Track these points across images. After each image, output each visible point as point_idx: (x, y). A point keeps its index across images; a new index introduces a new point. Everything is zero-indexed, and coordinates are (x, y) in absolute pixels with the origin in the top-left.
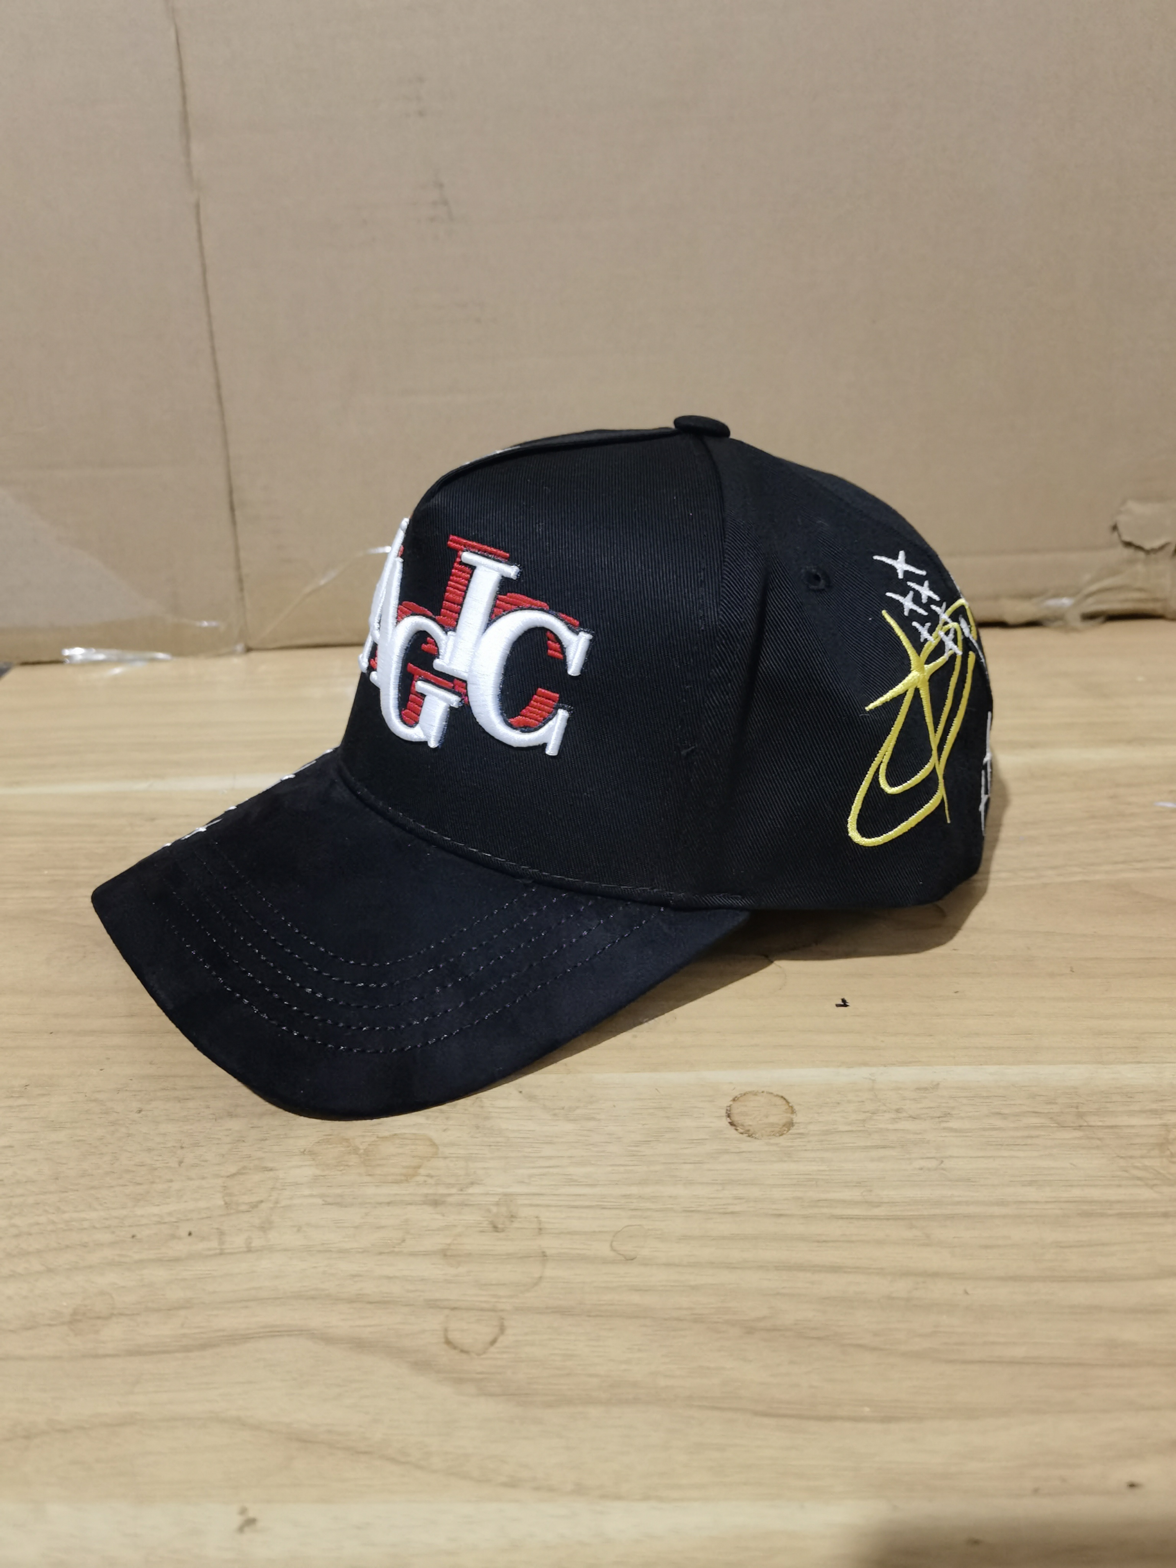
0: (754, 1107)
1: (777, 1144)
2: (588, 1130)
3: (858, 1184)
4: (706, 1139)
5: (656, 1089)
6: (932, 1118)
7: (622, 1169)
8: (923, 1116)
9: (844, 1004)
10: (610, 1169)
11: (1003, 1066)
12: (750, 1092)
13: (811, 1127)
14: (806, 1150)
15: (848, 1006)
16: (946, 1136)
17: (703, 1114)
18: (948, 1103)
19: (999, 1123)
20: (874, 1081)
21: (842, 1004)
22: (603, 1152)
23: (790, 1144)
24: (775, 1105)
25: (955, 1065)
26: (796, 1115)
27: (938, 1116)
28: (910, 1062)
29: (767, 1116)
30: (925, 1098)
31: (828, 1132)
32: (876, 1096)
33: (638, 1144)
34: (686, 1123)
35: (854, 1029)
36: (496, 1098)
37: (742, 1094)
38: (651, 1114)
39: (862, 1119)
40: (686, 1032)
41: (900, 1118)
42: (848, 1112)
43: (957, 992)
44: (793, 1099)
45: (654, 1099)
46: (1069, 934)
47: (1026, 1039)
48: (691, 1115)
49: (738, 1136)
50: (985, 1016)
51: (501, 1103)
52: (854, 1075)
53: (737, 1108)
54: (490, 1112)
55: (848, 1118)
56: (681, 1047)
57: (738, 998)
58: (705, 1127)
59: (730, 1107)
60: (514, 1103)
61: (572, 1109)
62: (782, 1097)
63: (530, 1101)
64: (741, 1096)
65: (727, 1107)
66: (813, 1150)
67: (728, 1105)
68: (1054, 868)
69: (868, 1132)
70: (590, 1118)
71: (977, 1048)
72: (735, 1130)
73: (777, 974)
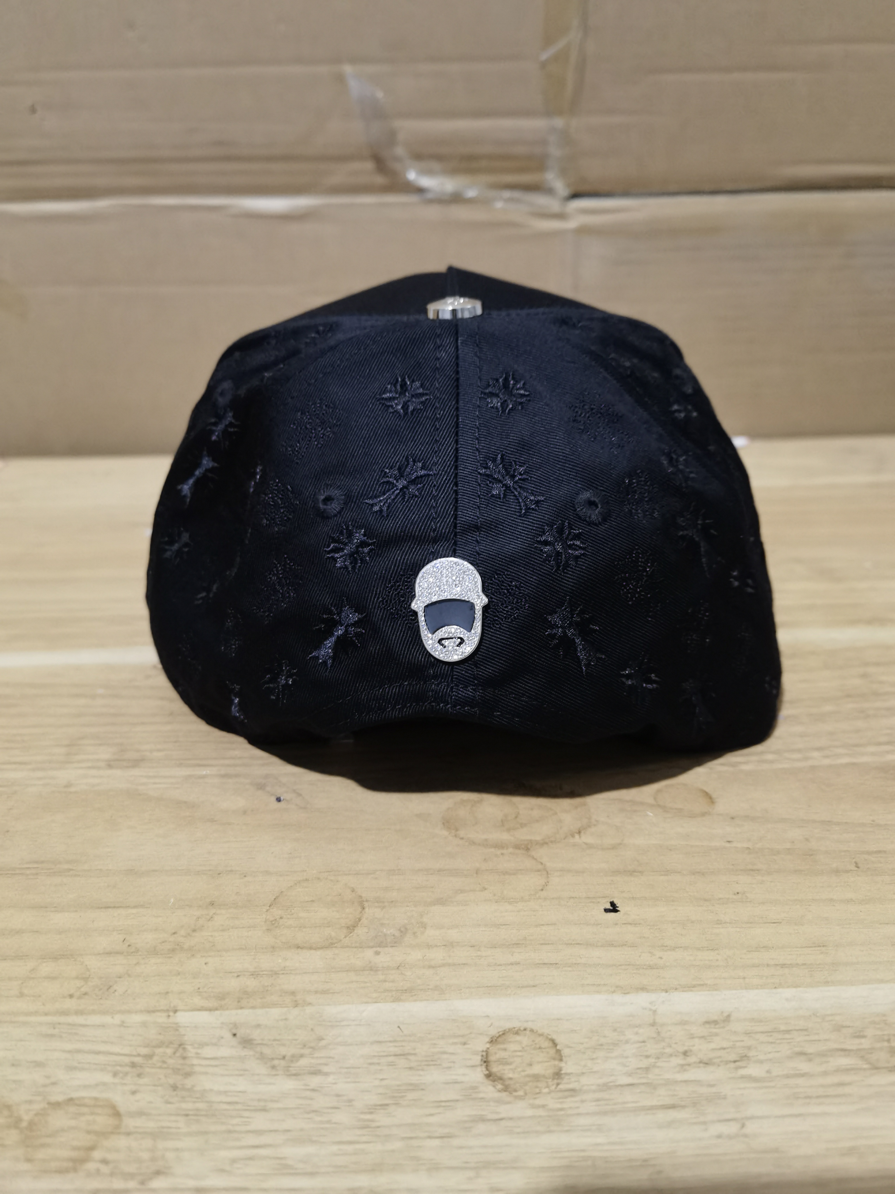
0: (516, 1051)
1: (543, 1106)
2: (313, 1090)
4: (457, 1101)
5: (399, 1027)
6: (727, 1063)
7: (349, 1148)
8: (715, 1061)
9: (614, 908)
10: (334, 1148)
11: (799, 989)
12: (510, 1030)
13: (584, 1080)
14: (579, 1115)
15: (618, 910)
16: (744, 1088)
17: (454, 1062)
20: (655, 1012)
21: (611, 908)
22: (329, 1122)
23: (559, 1106)
24: (540, 1048)
25: (746, 989)
26: (566, 1063)
27: (732, 1060)
28: (694, 986)
29: (530, 1065)
30: (716, 1035)
31: (606, 1087)
32: (659, 1033)
33: (372, 1109)
34: (433, 1076)
35: (627, 942)
36: (202, 1045)
37: (501, 1033)
38: (391, 1064)
39: (644, 1066)
40: (436, 946)
41: (689, 1065)
42: (627, 1057)
43: (738, 893)
44: (560, 1040)
45: (395, 1041)
46: (846, 823)
47: (822, 953)
48: (440, 1065)
49: (497, 1095)
50: (772, 924)
51: (208, 1052)
52: (632, 1004)
53: (496, 1053)
54: (193, 1065)
55: (628, 1066)
56: (430, 967)
57: (496, 902)
58: (456, 1083)
59: (487, 1052)
60: (224, 1052)
61: (296, 1058)
62: (547, 1038)
63: (244, 1047)
64: (500, 1036)
65: (483, 1051)
66: (588, 1114)
67: (485, 1049)
68: (819, 749)
69: (652, 1086)
70: (316, 1072)
71: (768, 965)
72: (494, 1086)
73: (539, 871)
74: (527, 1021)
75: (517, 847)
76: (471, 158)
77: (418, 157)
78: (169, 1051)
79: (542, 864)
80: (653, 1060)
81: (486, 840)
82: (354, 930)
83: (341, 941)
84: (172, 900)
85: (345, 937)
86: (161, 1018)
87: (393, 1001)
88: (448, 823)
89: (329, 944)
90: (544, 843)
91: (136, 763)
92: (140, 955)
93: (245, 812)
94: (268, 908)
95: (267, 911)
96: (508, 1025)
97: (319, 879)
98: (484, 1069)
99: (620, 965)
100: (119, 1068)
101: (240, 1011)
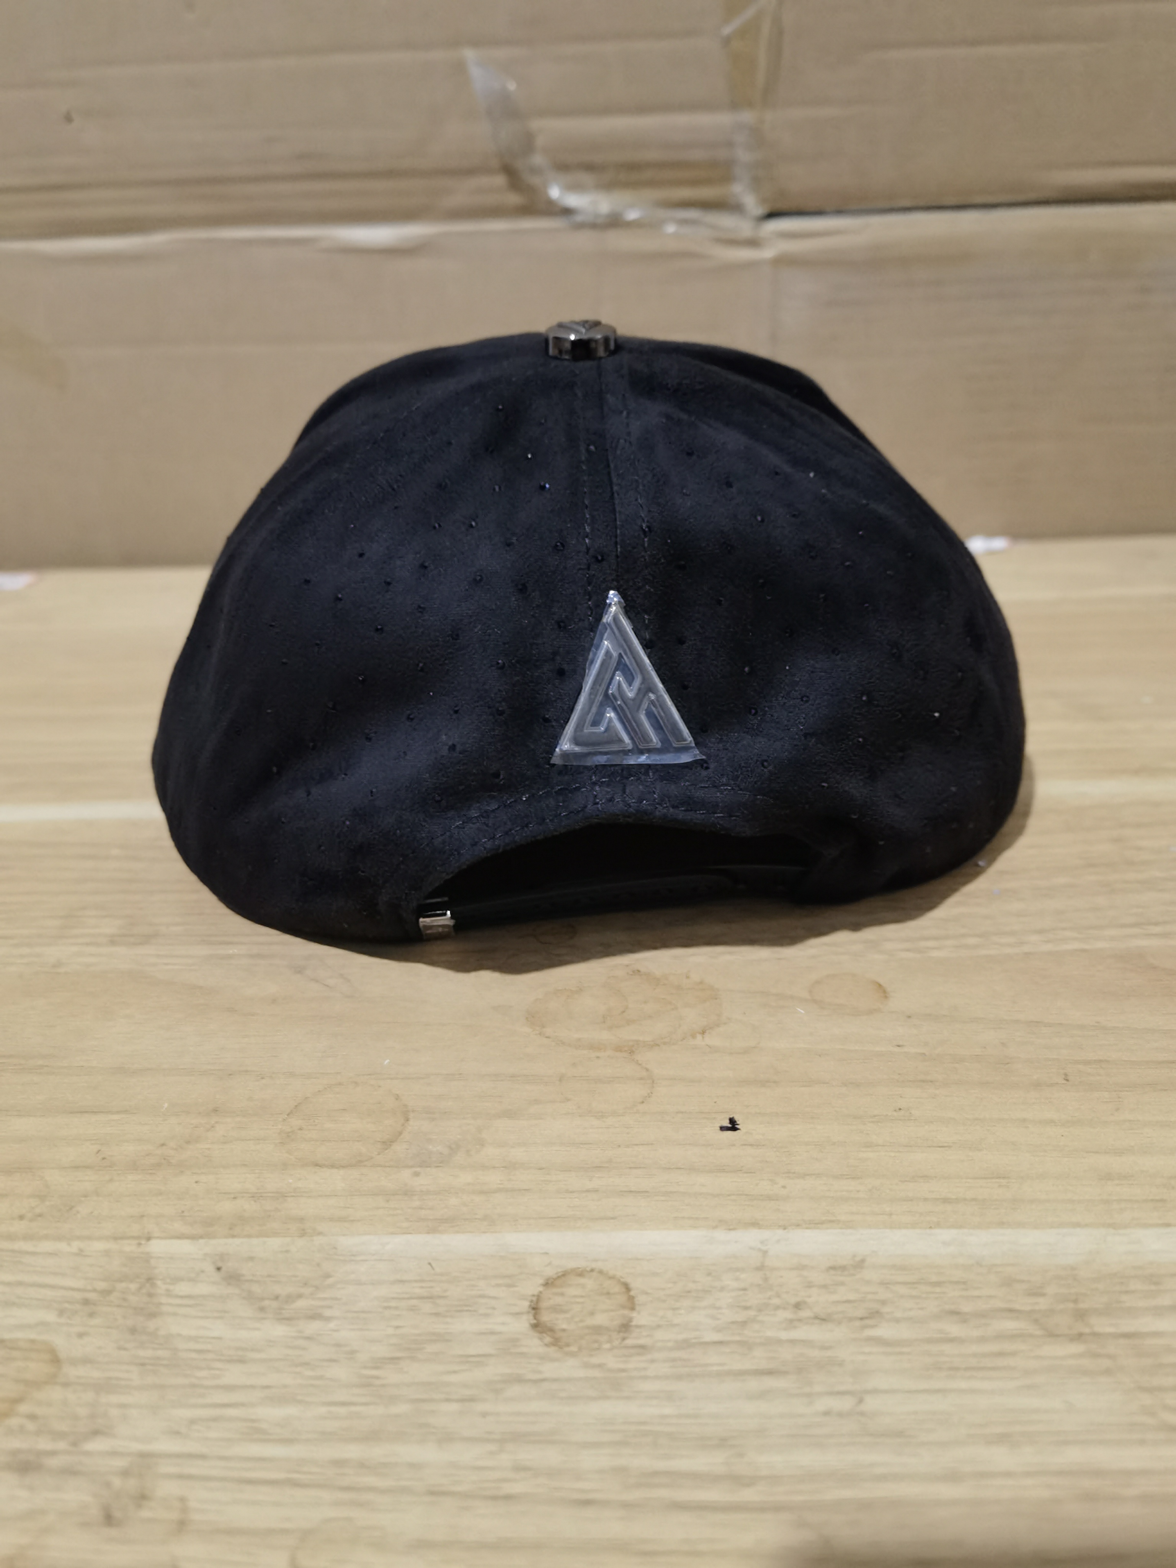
0: (575, 1296)
1: (600, 1366)
2: (308, 1338)
3: (722, 1443)
4: (490, 1355)
5: (430, 1264)
6: (851, 1319)
7: (342, 1410)
8: (836, 1316)
9: (733, 1126)
10: (323, 1410)
11: (964, 1230)
12: (572, 1271)
13: (660, 1335)
14: (645, 1378)
15: (738, 1129)
16: (870, 1353)
17: (494, 1308)
18: (875, 1293)
19: (954, 1329)
20: (765, 1253)
21: (730, 1126)
22: (321, 1378)
23: (622, 1366)
24: (608, 1293)
25: (891, 1228)
26: (638, 1313)
27: (861, 1315)
28: (822, 1223)
29: (592, 1314)
30: (842, 1284)
31: (685, 1344)
32: (766, 1279)
33: (379, 1363)
34: (464, 1325)
35: (742, 1167)
36: (177, 1280)
37: (560, 1274)
38: (412, 1309)
39: (740, 1320)
40: (494, 1167)
41: (800, 1320)
42: (719, 1308)
43: (900, 1109)
44: (636, 1284)
45: (422, 1281)
46: (1061, 1024)
47: (1000, 1186)
48: (475, 1311)
49: (542, 1350)
50: (939, 1149)
51: (183, 1288)
52: (736, 1242)
53: (550, 1299)
54: (161, 1304)
55: (718, 1319)
56: (482, 1192)
57: (580, 1116)
58: (493, 1333)
59: (539, 1297)
60: (203, 1289)
61: (291, 1298)
62: (619, 1281)
63: (229, 1284)
64: (559, 1277)
65: (534, 1296)
66: (657, 1377)
67: (536, 1293)
68: (1040, 932)
69: (747, 1346)
70: (314, 1316)
71: (926, 1200)
72: (541, 1339)
73: (641, 1079)
74: (596, 1260)
75: (618, 1049)
76: (633, 167)
77: (563, 167)
78: (133, 1287)
79: (647, 1070)
80: (752, 1313)
81: (579, 1040)
82: (390, 1145)
83: (372, 1158)
84: (166, 1105)
85: (379, 1154)
86: (129, 1247)
87: (428, 1233)
88: (533, 1018)
89: (357, 1162)
90: (654, 1045)
91: (146, 939)
92: (115, 1170)
93: (274, 1001)
94: (286, 1116)
95: (284, 1120)
96: (571, 1264)
97: (356, 1083)
98: (531, 1317)
99: (729, 1195)
100: (67, 1305)
101: (230, 1241)
